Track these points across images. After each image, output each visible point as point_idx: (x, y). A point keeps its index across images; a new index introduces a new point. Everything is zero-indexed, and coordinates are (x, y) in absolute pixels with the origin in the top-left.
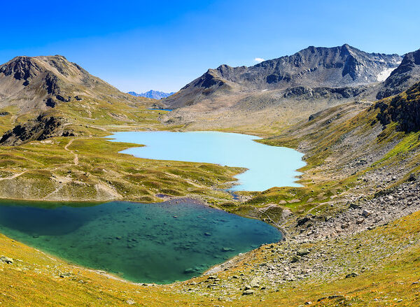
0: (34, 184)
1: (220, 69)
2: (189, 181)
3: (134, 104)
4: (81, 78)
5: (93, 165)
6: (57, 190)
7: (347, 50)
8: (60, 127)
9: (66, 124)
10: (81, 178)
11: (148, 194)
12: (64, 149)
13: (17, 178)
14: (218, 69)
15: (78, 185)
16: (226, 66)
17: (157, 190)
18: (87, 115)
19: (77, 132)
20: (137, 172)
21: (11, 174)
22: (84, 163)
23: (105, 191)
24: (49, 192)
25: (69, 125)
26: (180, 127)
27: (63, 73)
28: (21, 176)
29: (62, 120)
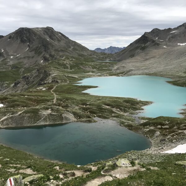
0: (29, 117)
2: (114, 110)
3: (98, 58)
4: (65, 42)
5: (63, 102)
6: (42, 119)
8: (50, 77)
9: (53, 75)
10: (56, 111)
11: (90, 118)
12: (50, 92)
13: (20, 114)
15: (53, 115)
17: (95, 115)
18: (67, 68)
19: (60, 80)
20: (87, 105)
21: (17, 112)
22: (59, 102)
23: (67, 118)
24: (38, 121)
25: (55, 75)
26: (122, 73)
27: (52, 39)
28: (22, 113)
29: (51, 72)
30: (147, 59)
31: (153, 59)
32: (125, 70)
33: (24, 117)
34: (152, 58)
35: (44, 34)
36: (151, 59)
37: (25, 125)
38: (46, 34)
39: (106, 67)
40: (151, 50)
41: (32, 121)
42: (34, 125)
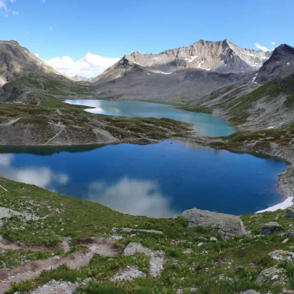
0: (32, 129)
1: (133, 55)
5: (74, 115)
6: (57, 135)
7: (227, 44)
8: (24, 94)
9: (28, 92)
11: (140, 137)
13: (14, 124)
14: (131, 55)
16: (137, 52)
23: (103, 135)
24: (49, 137)
25: (30, 92)
26: (113, 98)
27: (16, 56)
28: (18, 122)
29: (23, 89)
30: (132, 86)
31: (139, 86)
32: (113, 95)
33: (22, 129)
34: (138, 84)
35: (7, 48)
36: (138, 86)
37: (27, 144)
38: (9, 49)
39: (87, 91)
40: (134, 75)
41: (38, 137)
42: (45, 145)
